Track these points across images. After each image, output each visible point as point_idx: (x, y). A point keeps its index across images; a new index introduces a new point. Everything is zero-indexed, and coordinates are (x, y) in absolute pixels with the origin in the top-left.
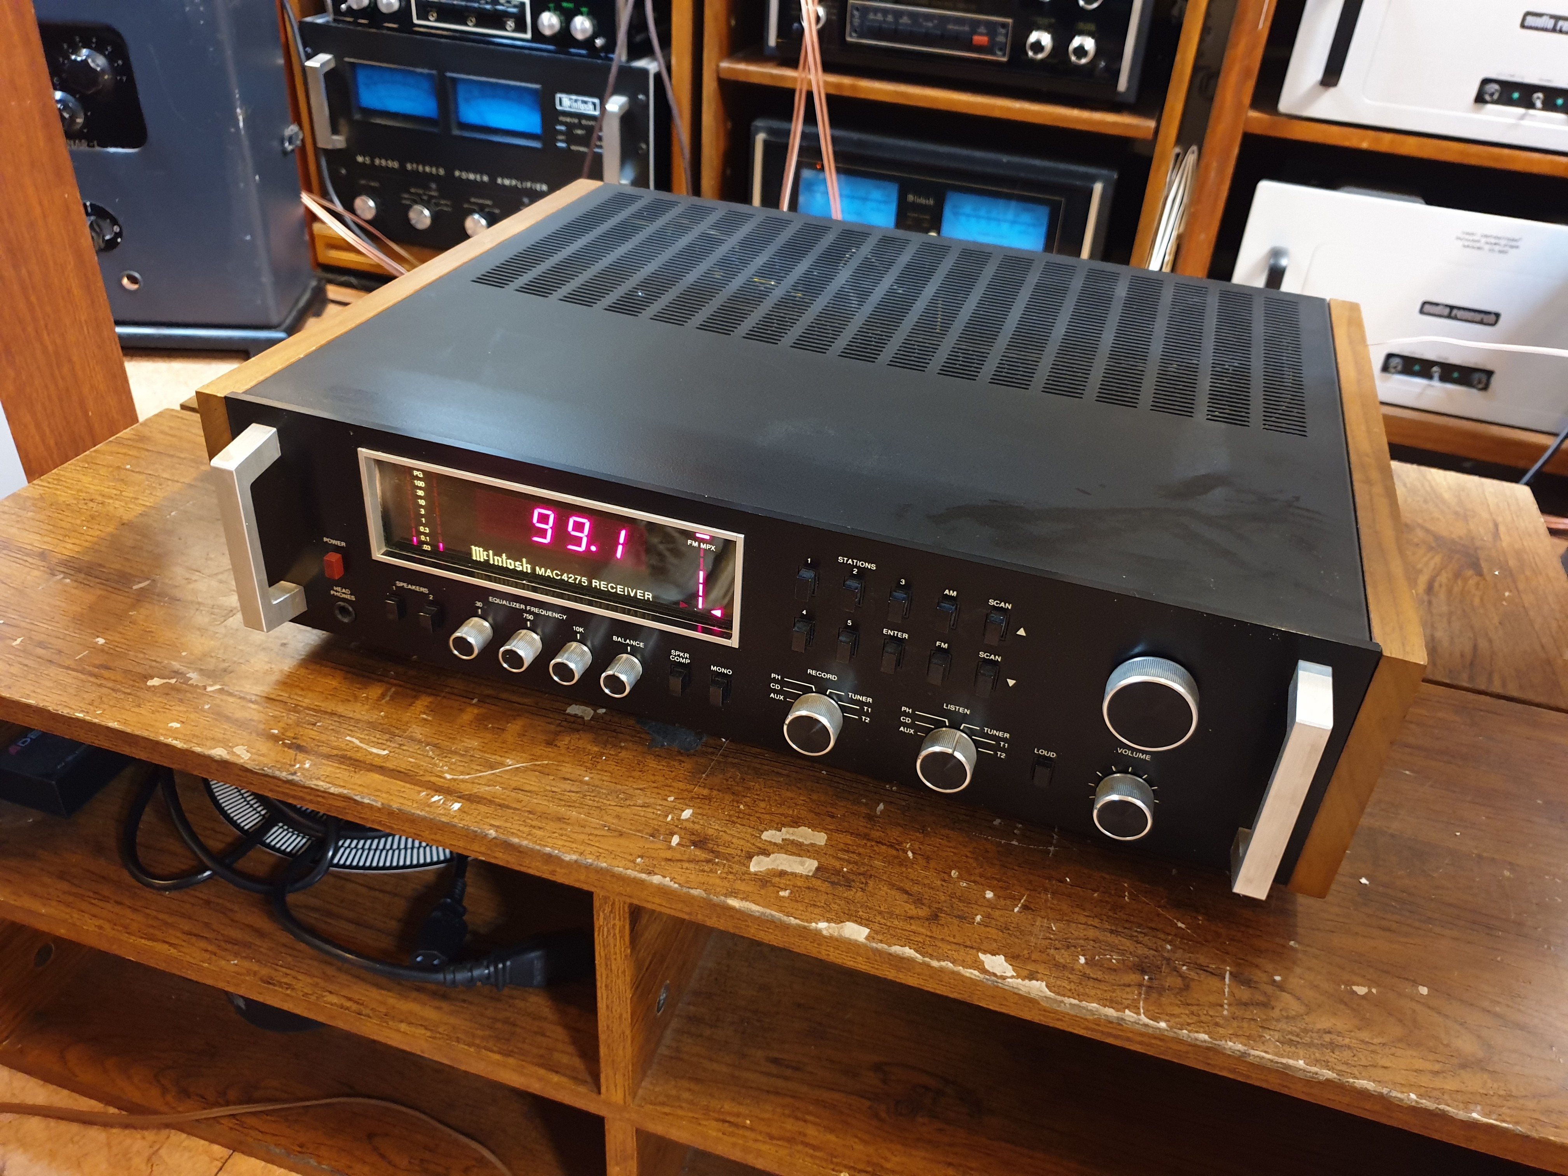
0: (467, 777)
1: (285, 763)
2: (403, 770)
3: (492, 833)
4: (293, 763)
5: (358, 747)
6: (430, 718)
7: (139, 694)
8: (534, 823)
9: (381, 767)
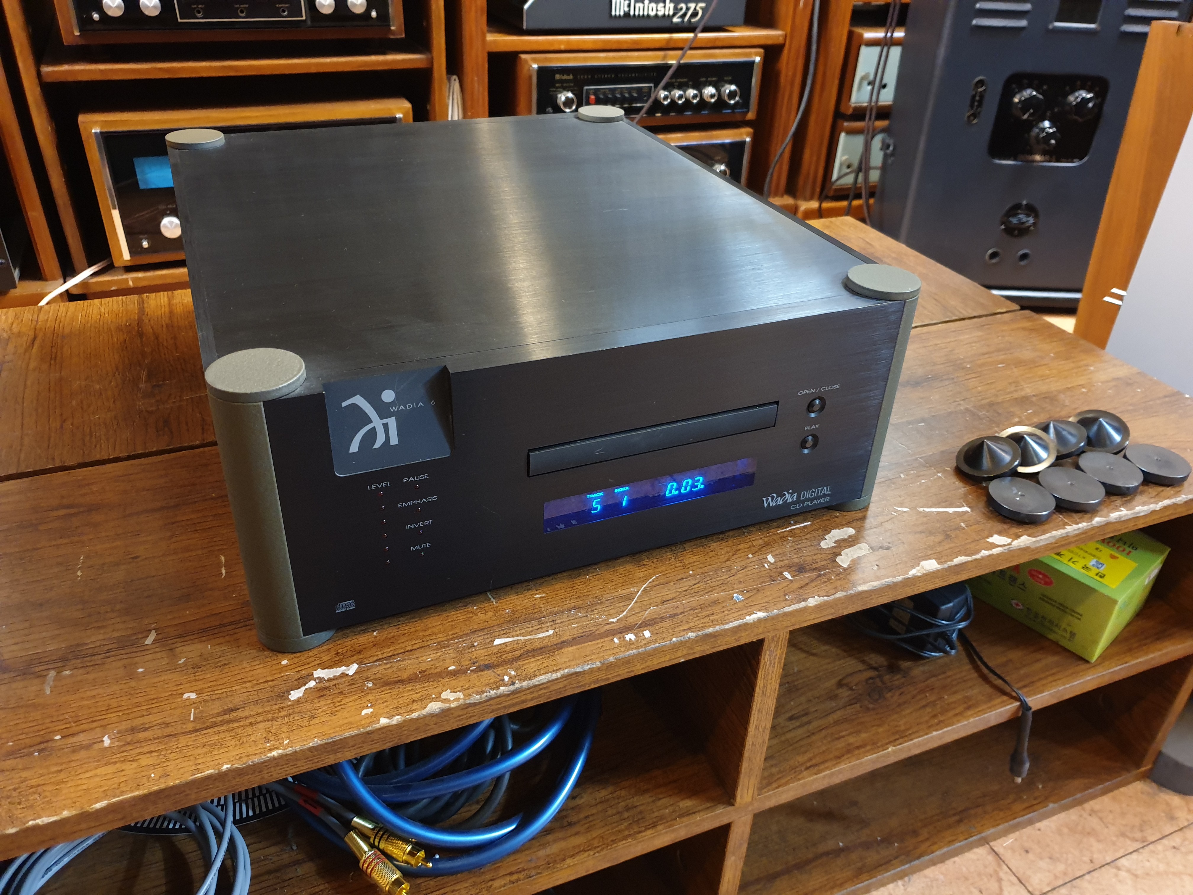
0: (625, 613)
1: (495, 682)
2: (580, 635)
3: (691, 635)
4: (501, 678)
5: (527, 640)
6: (544, 595)
8: (703, 614)
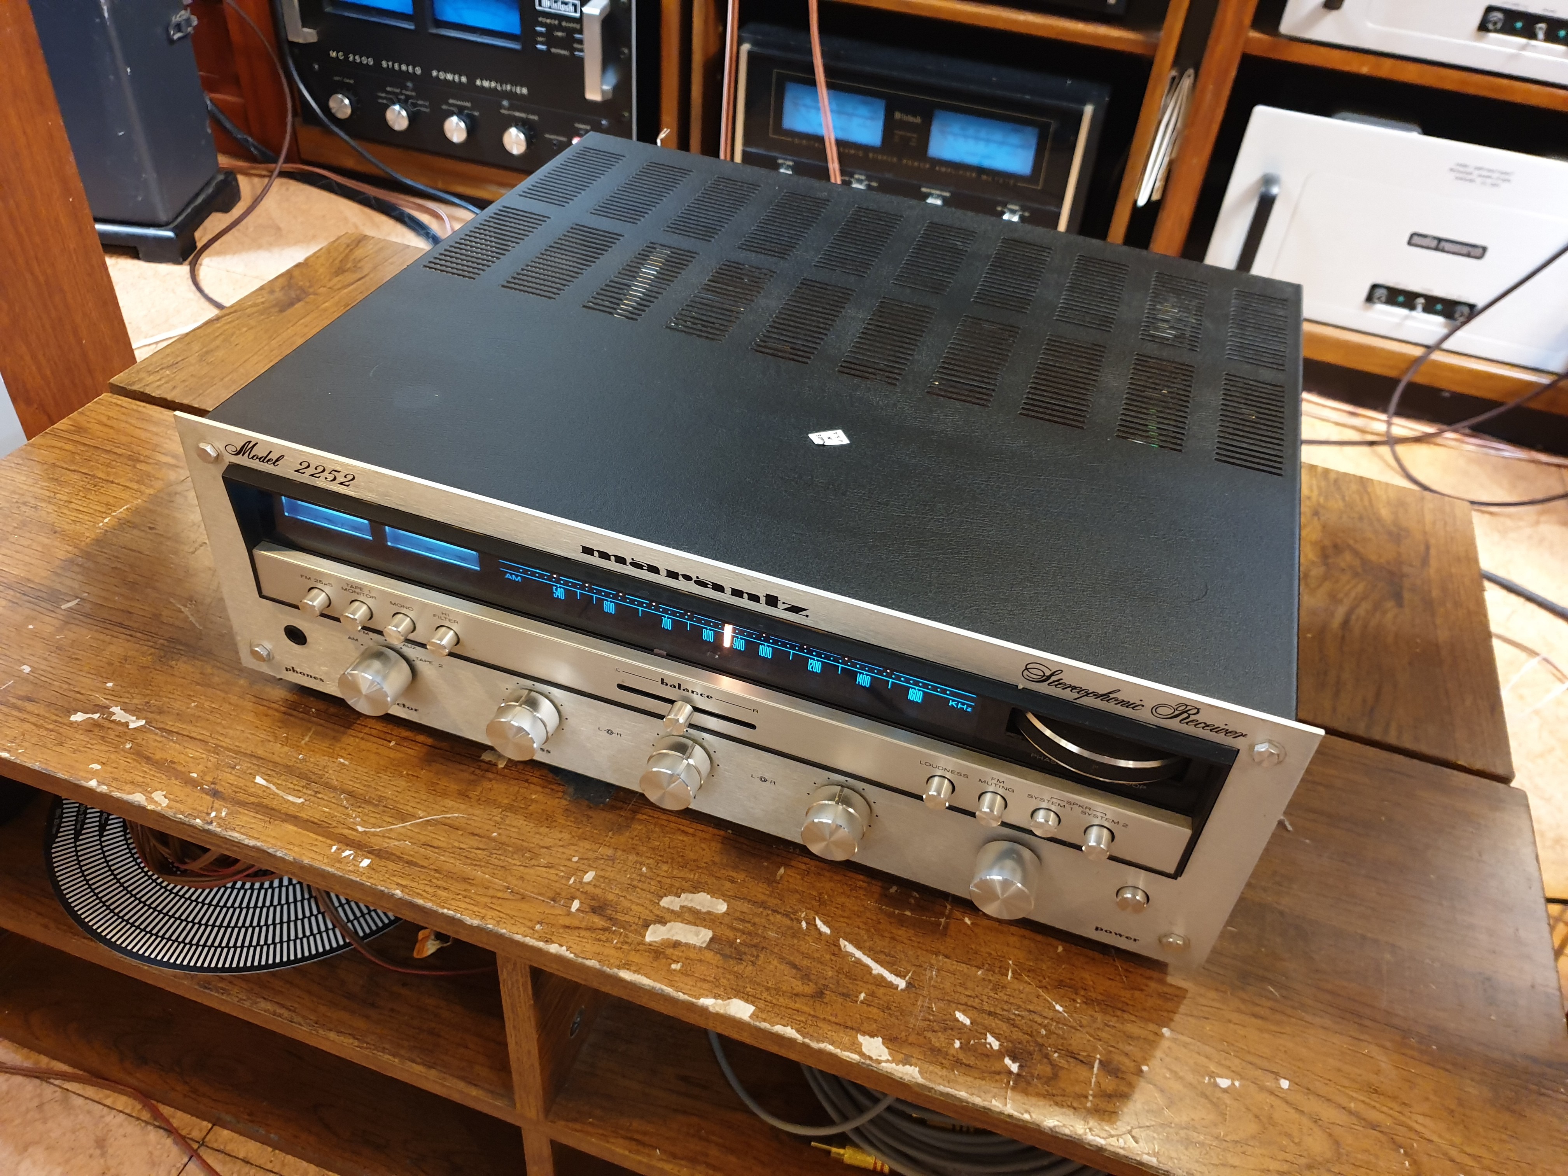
0: (378, 830)
1: (201, 812)
2: (316, 821)
3: (398, 893)
4: (209, 811)
5: (275, 794)
6: (347, 763)
7: (61, 730)
8: (439, 883)
9: (296, 817)
